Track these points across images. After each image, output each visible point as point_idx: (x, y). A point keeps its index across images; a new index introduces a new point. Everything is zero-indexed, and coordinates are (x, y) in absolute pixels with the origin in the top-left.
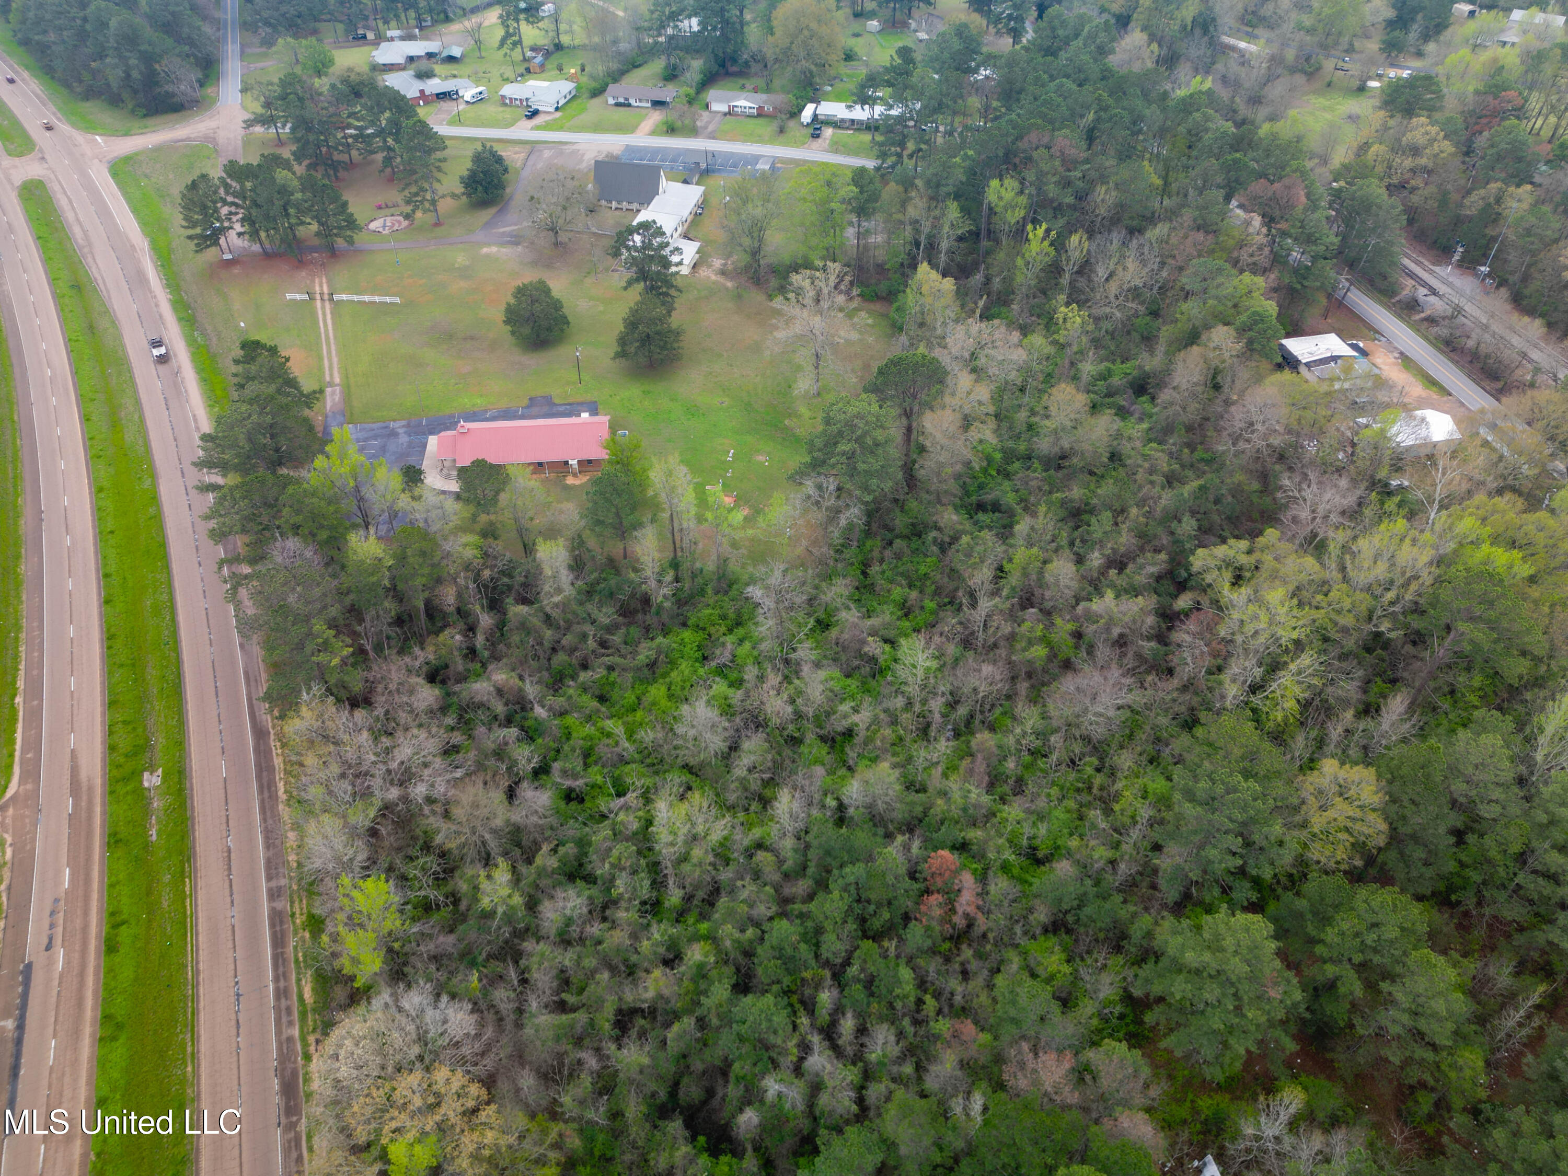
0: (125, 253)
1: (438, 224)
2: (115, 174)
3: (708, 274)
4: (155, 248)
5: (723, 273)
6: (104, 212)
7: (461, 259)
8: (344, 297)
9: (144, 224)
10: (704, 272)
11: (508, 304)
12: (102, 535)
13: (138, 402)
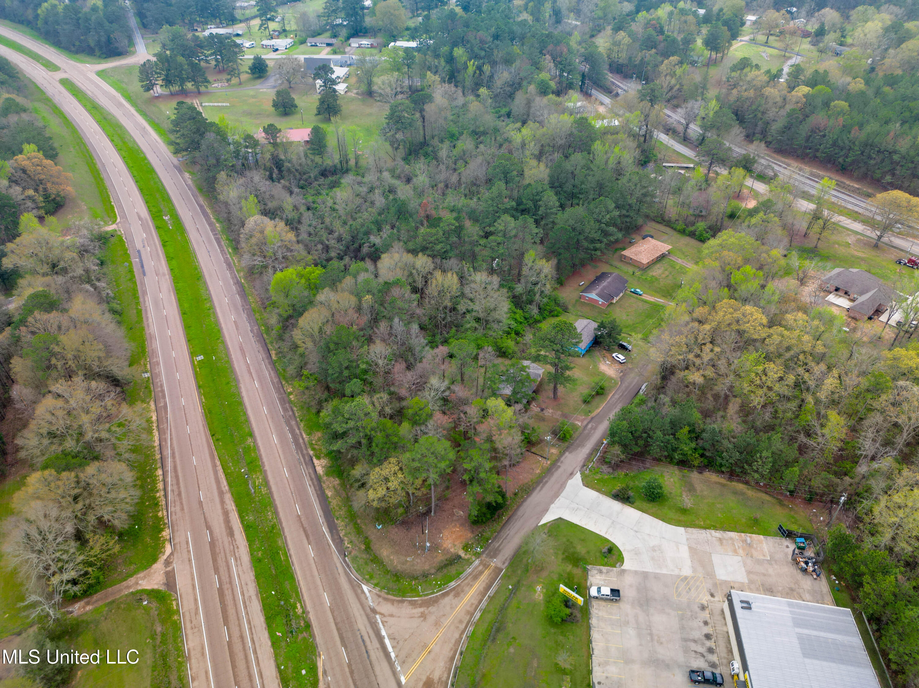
0: (112, 98)
1: (240, 84)
2: (99, 76)
3: (352, 94)
4: (123, 95)
5: (357, 94)
6: (97, 86)
7: (252, 93)
8: (207, 104)
9: (117, 90)
10: (349, 94)
11: (274, 100)
12: (129, 168)
13: (131, 136)
